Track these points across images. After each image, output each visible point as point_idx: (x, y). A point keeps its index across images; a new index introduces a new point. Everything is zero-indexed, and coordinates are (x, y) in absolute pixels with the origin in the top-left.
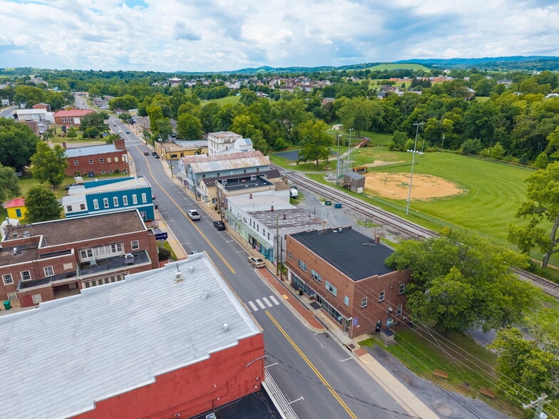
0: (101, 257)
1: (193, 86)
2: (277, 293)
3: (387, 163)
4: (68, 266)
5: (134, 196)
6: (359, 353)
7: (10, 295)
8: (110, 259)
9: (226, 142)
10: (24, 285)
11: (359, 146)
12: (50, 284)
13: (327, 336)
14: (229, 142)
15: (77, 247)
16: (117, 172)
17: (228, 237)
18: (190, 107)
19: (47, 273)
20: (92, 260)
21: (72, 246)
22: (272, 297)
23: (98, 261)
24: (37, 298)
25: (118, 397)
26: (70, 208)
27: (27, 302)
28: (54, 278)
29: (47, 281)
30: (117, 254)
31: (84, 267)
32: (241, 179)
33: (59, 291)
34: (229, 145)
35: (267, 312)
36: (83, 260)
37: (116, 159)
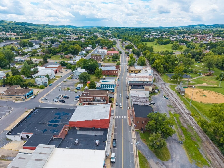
0: (98, 99)
1: (158, 38)
2: (128, 116)
3: (209, 85)
4: (92, 100)
5: (110, 86)
6: (134, 132)
7: (82, 103)
8: (99, 100)
9: (145, 71)
10: (84, 101)
11: (204, 75)
12: (88, 102)
13: (130, 127)
14: (147, 71)
15: (94, 96)
16: (114, 75)
17: (127, 101)
18: (147, 52)
19: (88, 100)
20: (96, 99)
21: (93, 96)
22: (126, 117)
23: (97, 100)
24: (86, 104)
25: (88, 121)
26: (97, 86)
27: (84, 104)
28: (89, 101)
29: (88, 101)
30: (101, 99)
31: (94, 100)
32: (138, 86)
33: (89, 104)
34: (146, 71)
35: (123, 119)
36: (95, 99)
37: (115, 72)
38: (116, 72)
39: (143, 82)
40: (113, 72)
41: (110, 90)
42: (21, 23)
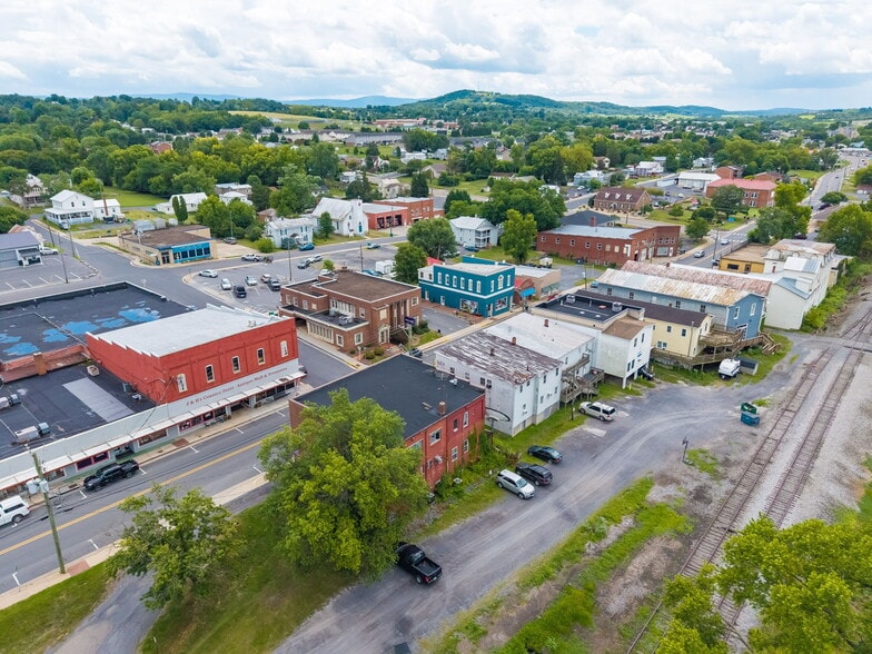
0: (341, 312)
5: (471, 282)
15: (330, 295)
20: (333, 311)
23: (337, 315)
26: (422, 274)
37: (617, 249)
38: (621, 250)
39: (679, 300)
40: (608, 248)
41: (469, 303)
42: (514, 96)
